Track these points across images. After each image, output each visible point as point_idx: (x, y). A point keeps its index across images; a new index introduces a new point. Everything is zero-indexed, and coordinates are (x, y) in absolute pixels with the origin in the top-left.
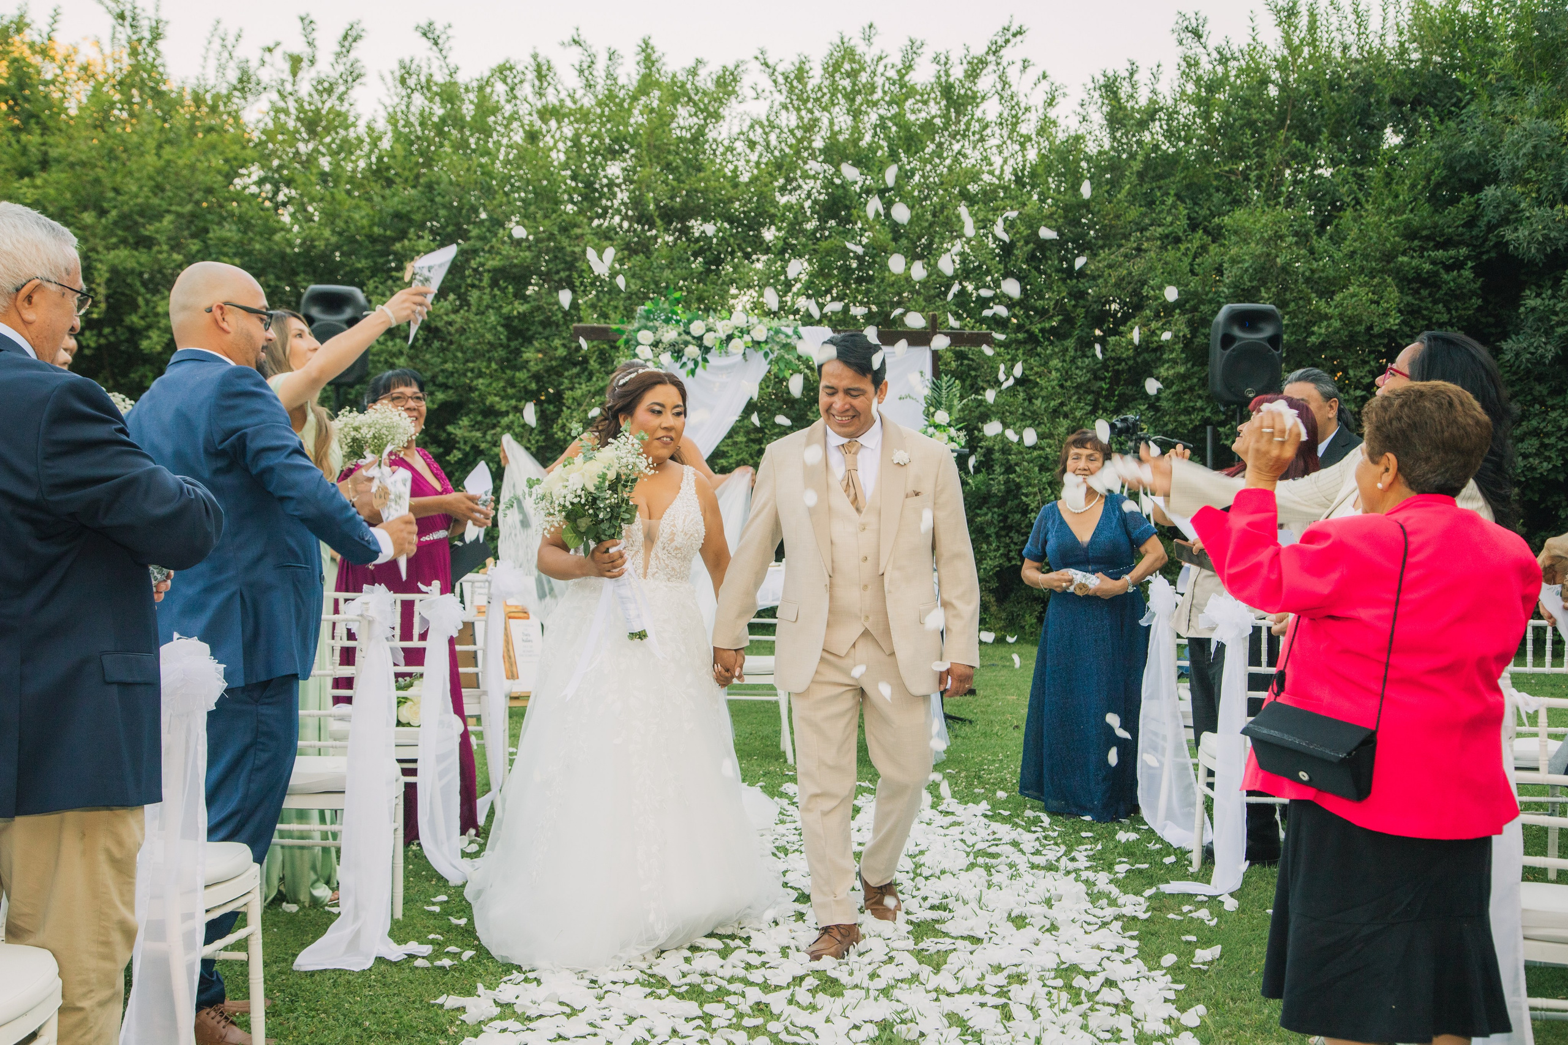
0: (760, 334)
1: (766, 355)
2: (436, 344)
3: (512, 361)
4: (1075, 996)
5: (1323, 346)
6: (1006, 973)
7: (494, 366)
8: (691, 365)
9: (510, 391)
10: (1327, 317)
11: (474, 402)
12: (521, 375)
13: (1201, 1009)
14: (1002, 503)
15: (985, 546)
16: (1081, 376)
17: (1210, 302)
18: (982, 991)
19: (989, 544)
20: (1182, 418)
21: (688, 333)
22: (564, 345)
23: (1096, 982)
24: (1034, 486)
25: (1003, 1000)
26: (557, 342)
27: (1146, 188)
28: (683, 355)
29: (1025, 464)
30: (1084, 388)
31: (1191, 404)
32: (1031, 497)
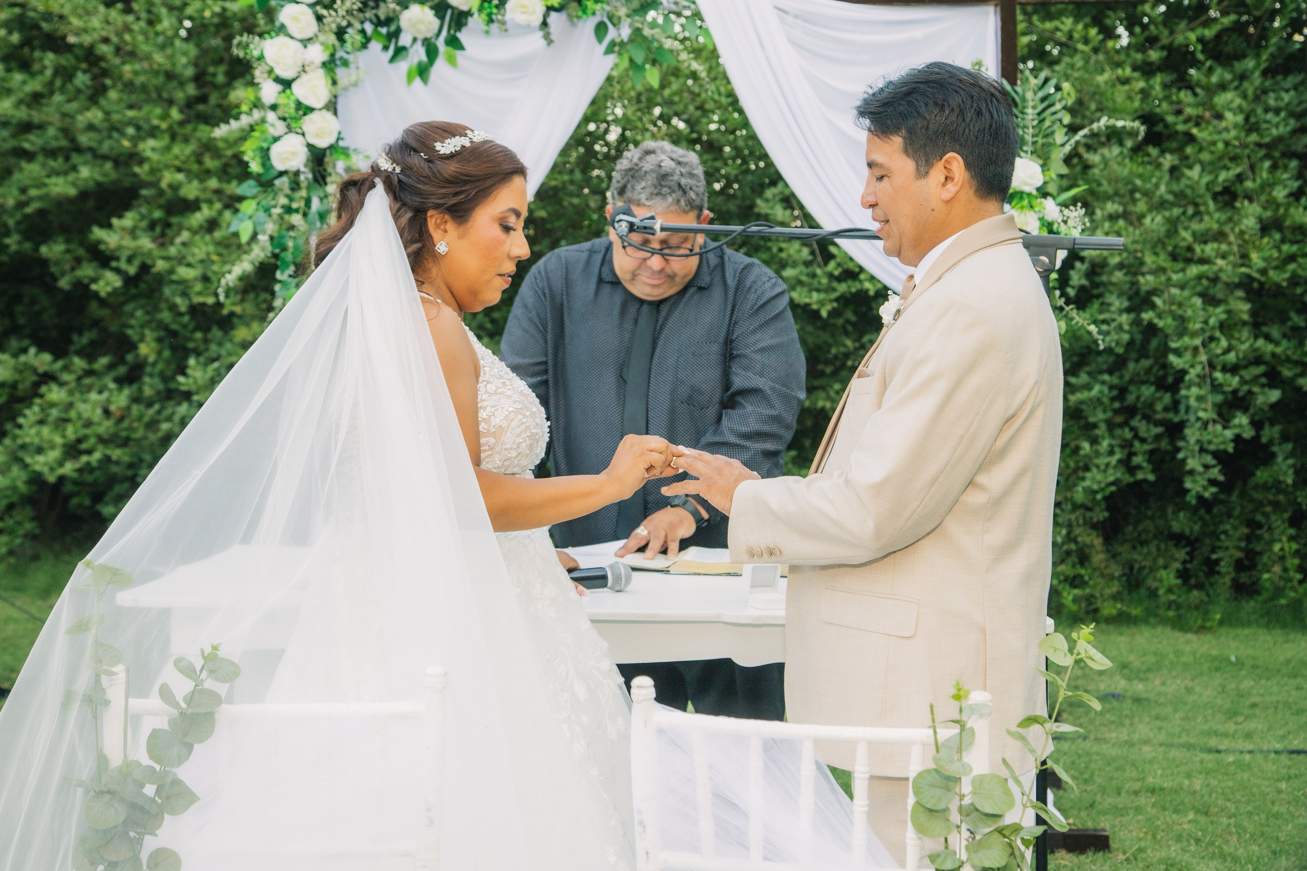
1: (601, 30)
7: (175, 114)
8: (419, 54)
9: (210, 163)
15: (1086, 446)
16: (1276, 126)
19: (1094, 441)
28: (398, 31)
29: (1174, 291)
30: (1281, 147)
32: (1188, 356)
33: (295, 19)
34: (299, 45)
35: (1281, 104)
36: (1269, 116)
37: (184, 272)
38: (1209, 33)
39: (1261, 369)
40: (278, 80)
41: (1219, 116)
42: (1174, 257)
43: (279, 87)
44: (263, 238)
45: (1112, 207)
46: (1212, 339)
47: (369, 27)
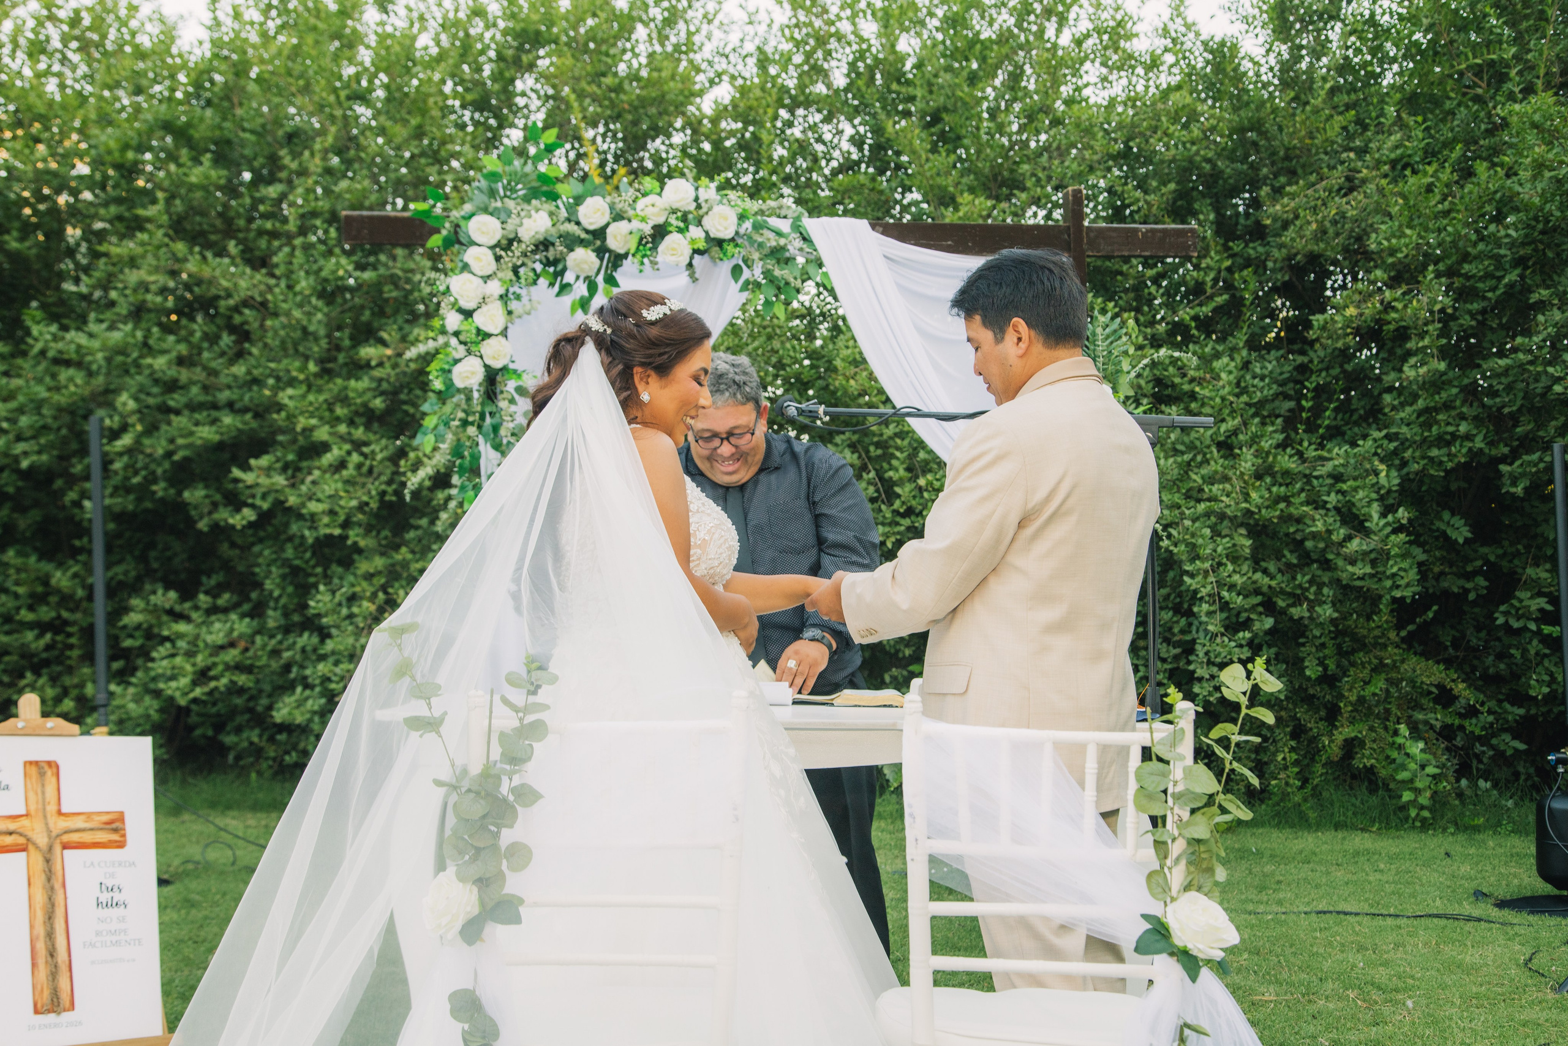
0: (723, 225)
1: (736, 271)
8: (581, 289)
9: (340, 411)
11: (280, 429)
12: (360, 385)
16: (1262, 390)
20: (1434, 452)
21: (578, 223)
24: (1204, 561)
28: (564, 269)
29: (1189, 523)
30: (1267, 408)
31: (1450, 429)
32: (1199, 578)
33: (478, 259)
34: (480, 281)
35: (1266, 372)
36: (1256, 381)
37: (313, 507)
38: (1206, 310)
39: (1259, 599)
40: (461, 311)
41: (1217, 378)
42: (1187, 496)
43: (460, 317)
44: (444, 447)
46: (1220, 564)
47: (539, 267)
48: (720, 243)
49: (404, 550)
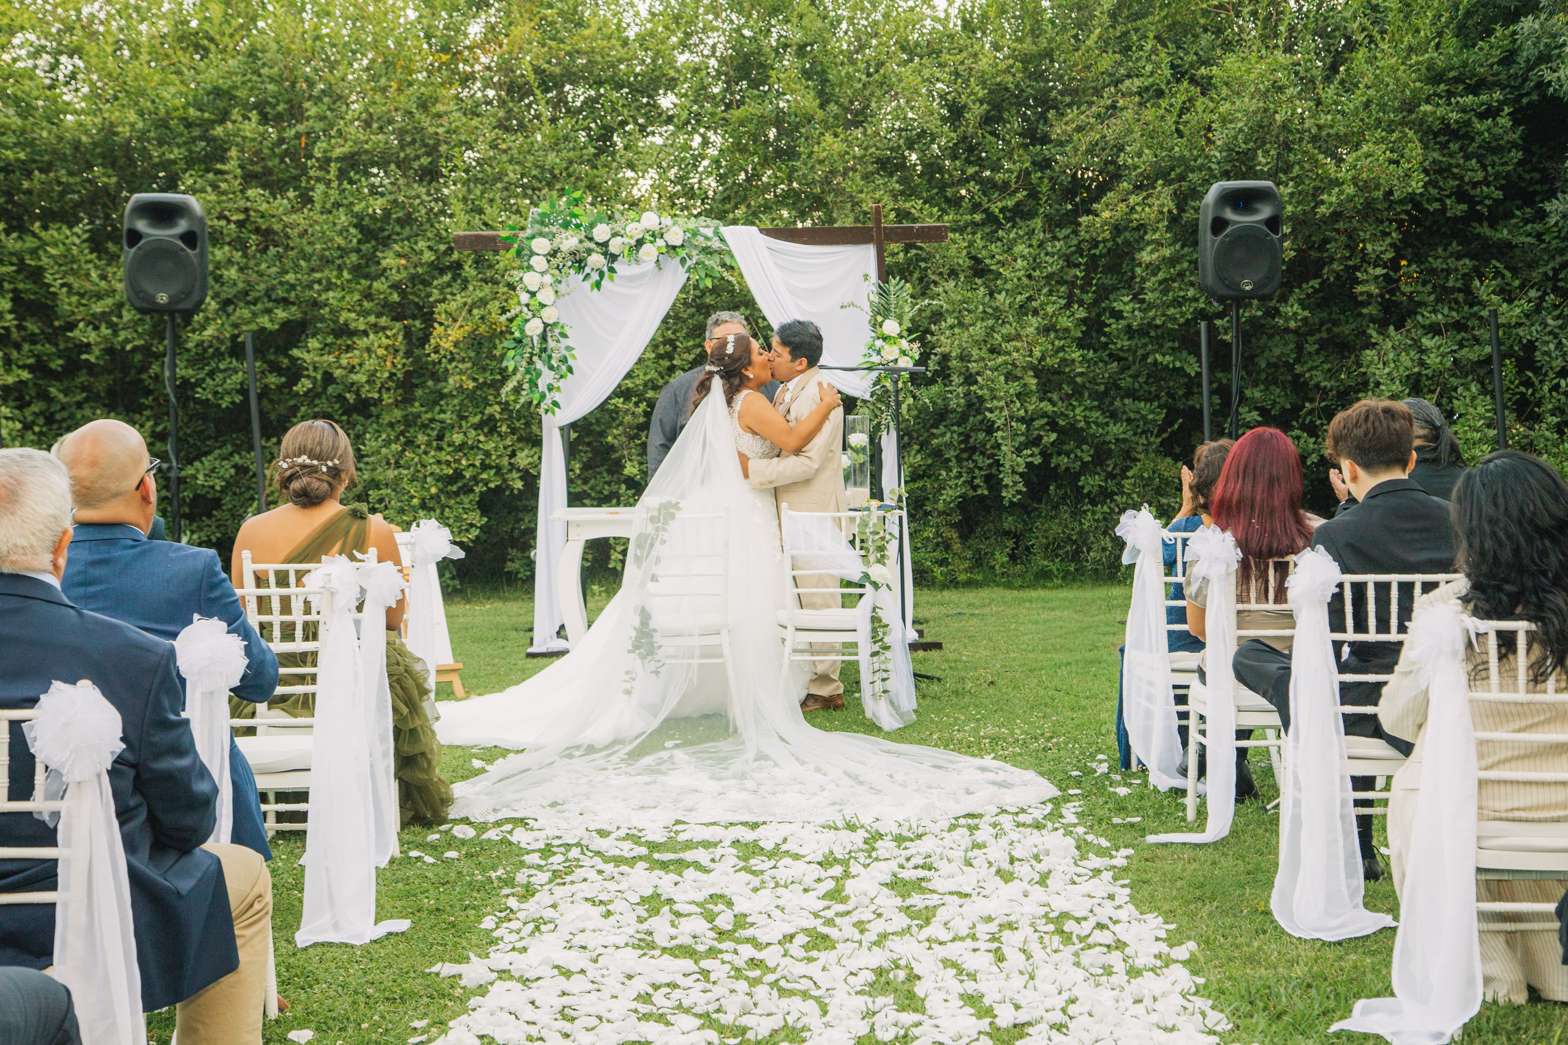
0: (675, 237)
1: (683, 261)
2: (272, 250)
3: (368, 268)
4: (1067, 938)
5: (1336, 216)
6: (996, 922)
7: (346, 275)
8: (595, 276)
9: (367, 305)
10: (1338, 183)
11: (322, 319)
12: (380, 285)
13: (1192, 945)
14: (963, 419)
15: (944, 473)
17: (1200, 169)
18: (974, 938)
20: (1171, 311)
21: (591, 239)
22: (430, 248)
23: (1087, 927)
24: (1000, 399)
25: (996, 945)
26: (422, 245)
27: (1120, 29)
28: (586, 266)
29: (989, 372)
30: (1056, 278)
31: (1182, 294)
32: (997, 412)
33: (538, 263)
34: (539, 275)
35: (1055, 250)
36: (1048, 258)
38: (1010, 204)
39: (1044, 421)
40: (528, 292)
41: (1015, 261)
42: (990, 351)
43: (528, 295)
44: (522, 369)
45: (950, 321)
46: (1011, 402)
48: (674, 248)
49: (417, 404)
